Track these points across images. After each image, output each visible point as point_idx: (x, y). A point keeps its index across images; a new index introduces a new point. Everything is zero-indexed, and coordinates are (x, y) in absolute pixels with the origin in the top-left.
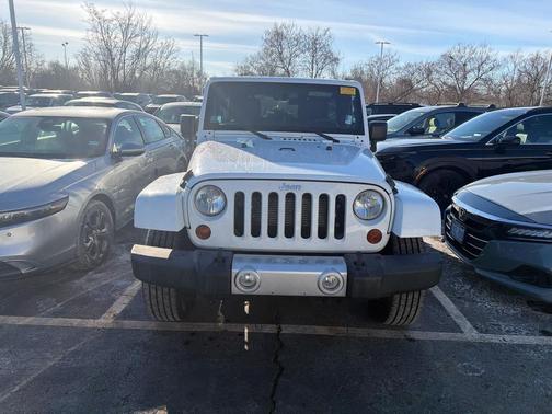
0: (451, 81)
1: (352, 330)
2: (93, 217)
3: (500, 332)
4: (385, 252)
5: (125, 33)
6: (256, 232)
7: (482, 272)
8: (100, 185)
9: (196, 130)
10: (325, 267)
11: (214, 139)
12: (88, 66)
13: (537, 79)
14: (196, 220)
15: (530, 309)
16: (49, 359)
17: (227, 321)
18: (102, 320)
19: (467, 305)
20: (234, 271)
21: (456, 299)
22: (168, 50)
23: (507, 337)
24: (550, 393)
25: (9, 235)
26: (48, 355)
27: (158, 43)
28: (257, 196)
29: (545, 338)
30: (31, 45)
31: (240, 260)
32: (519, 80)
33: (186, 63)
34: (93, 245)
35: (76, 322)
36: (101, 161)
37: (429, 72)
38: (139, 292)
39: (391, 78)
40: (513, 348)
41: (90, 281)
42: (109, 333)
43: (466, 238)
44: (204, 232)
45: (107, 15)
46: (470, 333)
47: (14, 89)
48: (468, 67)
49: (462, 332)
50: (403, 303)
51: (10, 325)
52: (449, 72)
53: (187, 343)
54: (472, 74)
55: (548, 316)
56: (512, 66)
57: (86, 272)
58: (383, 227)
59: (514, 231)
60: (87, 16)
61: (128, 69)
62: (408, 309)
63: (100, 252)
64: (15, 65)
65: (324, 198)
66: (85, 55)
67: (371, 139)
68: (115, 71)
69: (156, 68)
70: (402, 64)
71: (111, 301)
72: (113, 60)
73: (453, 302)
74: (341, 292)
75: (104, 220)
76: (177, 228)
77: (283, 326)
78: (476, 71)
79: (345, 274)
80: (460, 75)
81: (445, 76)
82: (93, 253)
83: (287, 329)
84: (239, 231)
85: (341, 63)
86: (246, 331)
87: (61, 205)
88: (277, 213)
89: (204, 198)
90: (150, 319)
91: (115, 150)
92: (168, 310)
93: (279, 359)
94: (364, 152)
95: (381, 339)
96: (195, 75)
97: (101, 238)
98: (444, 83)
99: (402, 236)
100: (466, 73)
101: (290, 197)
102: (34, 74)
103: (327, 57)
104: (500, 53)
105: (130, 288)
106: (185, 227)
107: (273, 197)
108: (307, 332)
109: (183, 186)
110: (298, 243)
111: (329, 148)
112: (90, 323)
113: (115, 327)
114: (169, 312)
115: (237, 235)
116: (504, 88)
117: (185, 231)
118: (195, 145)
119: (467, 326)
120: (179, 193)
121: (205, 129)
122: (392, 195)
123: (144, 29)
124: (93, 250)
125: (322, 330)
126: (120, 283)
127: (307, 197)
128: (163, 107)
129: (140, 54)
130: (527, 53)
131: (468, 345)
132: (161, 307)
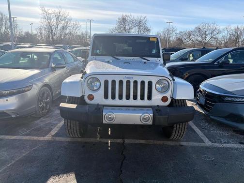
0: (200, 39)
1: (155, 142)
2: (43, 94)
3: (221, 142)
4: (169, 106)
5: (57, 19)
6: (113, 97)
7: (213, 117)
8: (47, 80)
9: (88, 56)
10: (143, 112)
11: (96, 60)
12: (41, 33)
13: (238, 37)
14: (88, 92)
15: (234, 133)
16: (24, 153)
17: (101, 138)
18: (46, 137)
19: (207, 131)
20: (104, 113)
21: (202, 129)
22: (76, 26)
23: (224, 145)
24: (243, 167)
25: (7, 100)
26: (23, 151)
27: (71, 24)
28: (114, 82)
29: (241, 145)
30: (17, 25)
31: (107, 109)
32: (230, 38)
33: (84, 32)
34: (43, 106)
35: (35, 138)
36: (47, 70)
37: (190, 35)
38: (63, 126)
39: (173, 38)
40: (227, 149)
41: (41, 121)
42: (49, 143)
43: (206, 103)
44: (91, 97)
45: (50, 12)
46: (208, 143)
47: (9, 43)
48: (207, 33)
49: (204, 143)
50: (178, 129)
51: (7, 139)
52: (199, 35)
53: (84, 146)
54: (209, 36)
55: (243, 136)
56: (226, 32)
57: (40, 118)
58: (168, 95)
59: (227, 99)
60: (41, 12)
61: (58, 35)
62: (180, 131)
63: (46, 109)
64: (10, 33)
65: (143, 83)
66: (40, 29)
67: (163, 60)
68: (53, 35)
69: (71, 34)
70: (178, 32)
71: (51, 130)
72: (52, 31)
73: (201, 130)
74: (150, 123)
75: (48, 95)
76: (80, 96)
77: (125, 140)
78: (211, 35)
79: (152, 115)
80: (204, 36)
81: (197, 37)
82: (43, 110)
83: (127, 141)
84: (106, 97)
85: (151, 31)
86: (109, 141)
87: (29, 88)
88: (122, 89)
89: (91, 83)
90: (67, 137)
91: (53, 66)
92: (75, 132)
93: (124, 153)
94: (161, 65)
95: (168, 145)
96: (88, 38)
97: (47, 103)
98: (197, 40)
99: (177, 99)
100: (206, 35)
101: (128, 82)
102: (18, 37)
103: (145, 29)
104: (221, 27)
105: (59, 124)
106: (83, 95)
107: (121, 82)
108: (136, 142)
109: (82, 78)
110: (132, 102)
111: (145, 63)
112: (42, 138)
113: (53, 140)
114: (76, 133)
115: (105, 99)
116: (223, 42)
117: (83, 97)
118: (87, 63)
119: (206, 140)
120: (80, 81)
121: (91, 56)
122: (172, 81)
123: (65, 18)
124: (43, 108)
125: (143, 142)
126: (54, 122)
127: (135, 82)
128: (74, 49)
129: (64, 28)
130: (233, 27)
131: (207, 148)
132: (72, 131)
